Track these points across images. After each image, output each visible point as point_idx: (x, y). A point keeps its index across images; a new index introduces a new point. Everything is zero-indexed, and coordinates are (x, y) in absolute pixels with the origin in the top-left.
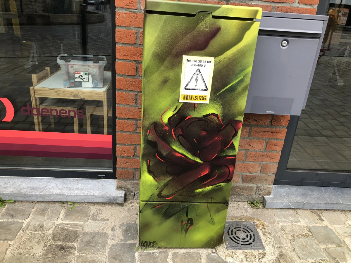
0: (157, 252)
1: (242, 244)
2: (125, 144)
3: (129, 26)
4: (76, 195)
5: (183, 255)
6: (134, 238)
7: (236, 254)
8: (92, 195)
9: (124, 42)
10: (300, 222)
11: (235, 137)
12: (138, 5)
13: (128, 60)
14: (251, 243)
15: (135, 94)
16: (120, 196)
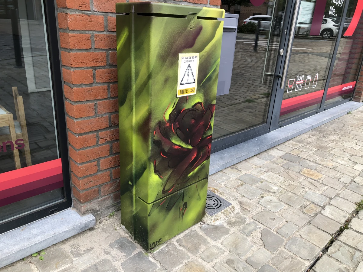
0: (164, 248)
1: (217, 208)
2: (87, 162)
3: (83, 30)
4: (41, 242)
5: (184, 238)
6: (134, 248)
7: (219, 217)
8: (61, 232)
9: (79, 48)
10: (231, 177)
11: (212, 119)
12: (91, 6)
13: (84, 67)
14: (221, 205)
15: (94, 103)
16: (92, 219)
